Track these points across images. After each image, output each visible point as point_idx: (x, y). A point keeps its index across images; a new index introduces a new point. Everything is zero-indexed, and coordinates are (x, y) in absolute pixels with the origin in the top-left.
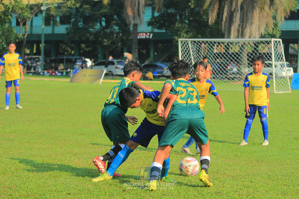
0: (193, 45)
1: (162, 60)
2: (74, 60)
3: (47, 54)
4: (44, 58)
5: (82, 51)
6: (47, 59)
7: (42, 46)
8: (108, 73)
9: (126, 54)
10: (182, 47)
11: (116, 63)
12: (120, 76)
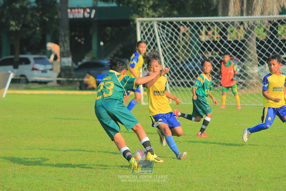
0: (161, 28)
8: (18, 78)
9: (51, 46)
10: (142, 32)
11: (32, 61)
12: (40, 83)
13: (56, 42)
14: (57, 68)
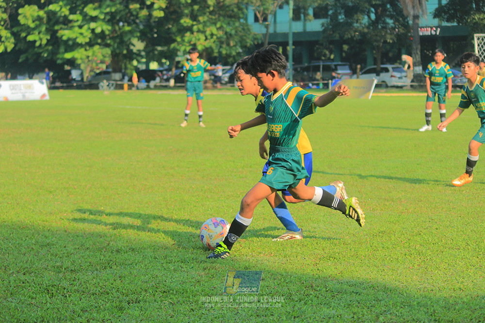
1: (454, 64)
2: (334, 67)
3: (297, 59)
4: (293, 65)
5: (344, 54)
6: (296, 66)
7: (290, 48)
8: (380, 83)
9: (405, 57)
10: (479, 46)
11: (390, 69)
12: (397, 87)
13: (410, 54)
14: (411, 75)
